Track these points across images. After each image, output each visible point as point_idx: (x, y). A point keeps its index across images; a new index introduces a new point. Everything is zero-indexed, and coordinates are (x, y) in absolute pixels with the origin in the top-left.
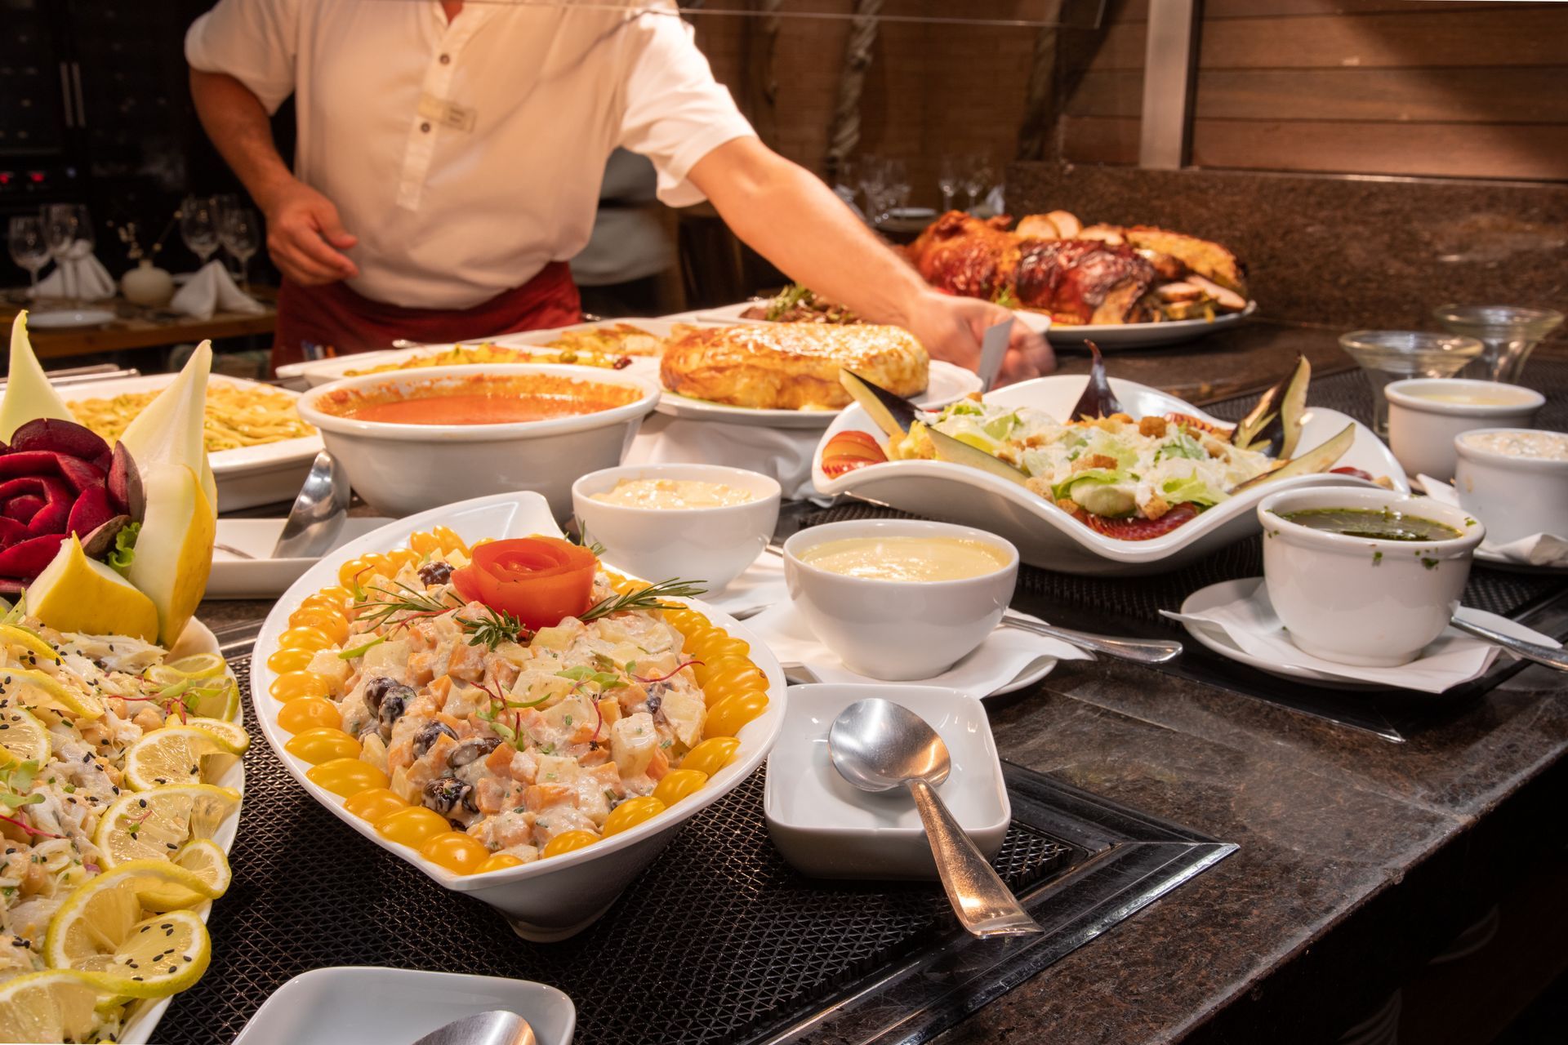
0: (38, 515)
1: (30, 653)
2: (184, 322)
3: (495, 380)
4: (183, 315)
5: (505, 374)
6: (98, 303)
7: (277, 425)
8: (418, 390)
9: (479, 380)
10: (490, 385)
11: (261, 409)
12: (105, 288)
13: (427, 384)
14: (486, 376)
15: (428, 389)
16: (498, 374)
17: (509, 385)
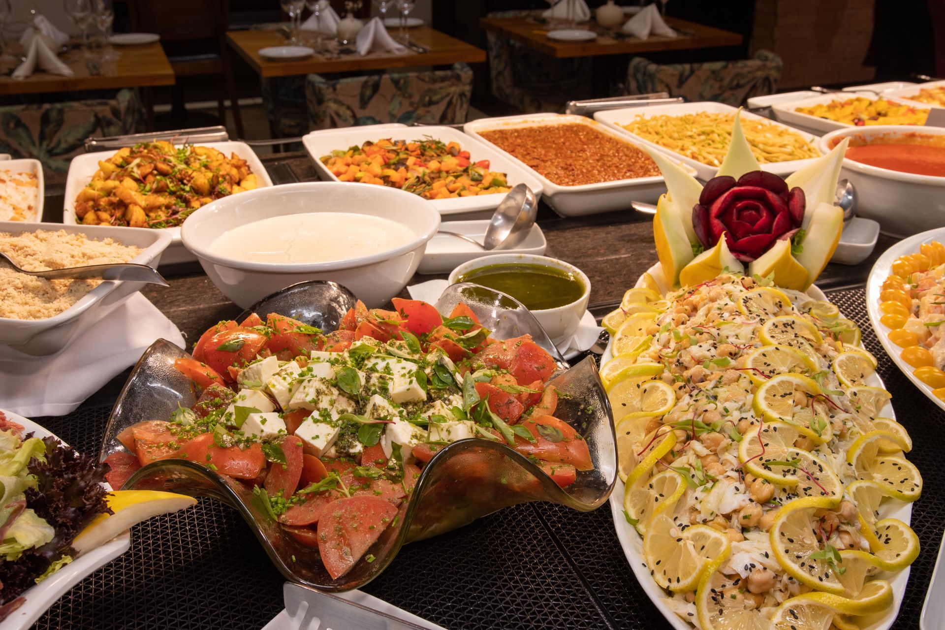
0: (759, 222)
1: (780, 302)
2: (632, 41)
3: (922, 137)
4: (630, 35)
5: (929, 133)
6: (581, 24)
7: (781, 147)
8: (876, 139)
9: (912, 135)
10: (919, 139)
11: (769, 135)
12: (585, 14)
13: (881, 136)
14: (917, 133)
15: (882, 139)
16: (924, 133)
17: (931, 140)
